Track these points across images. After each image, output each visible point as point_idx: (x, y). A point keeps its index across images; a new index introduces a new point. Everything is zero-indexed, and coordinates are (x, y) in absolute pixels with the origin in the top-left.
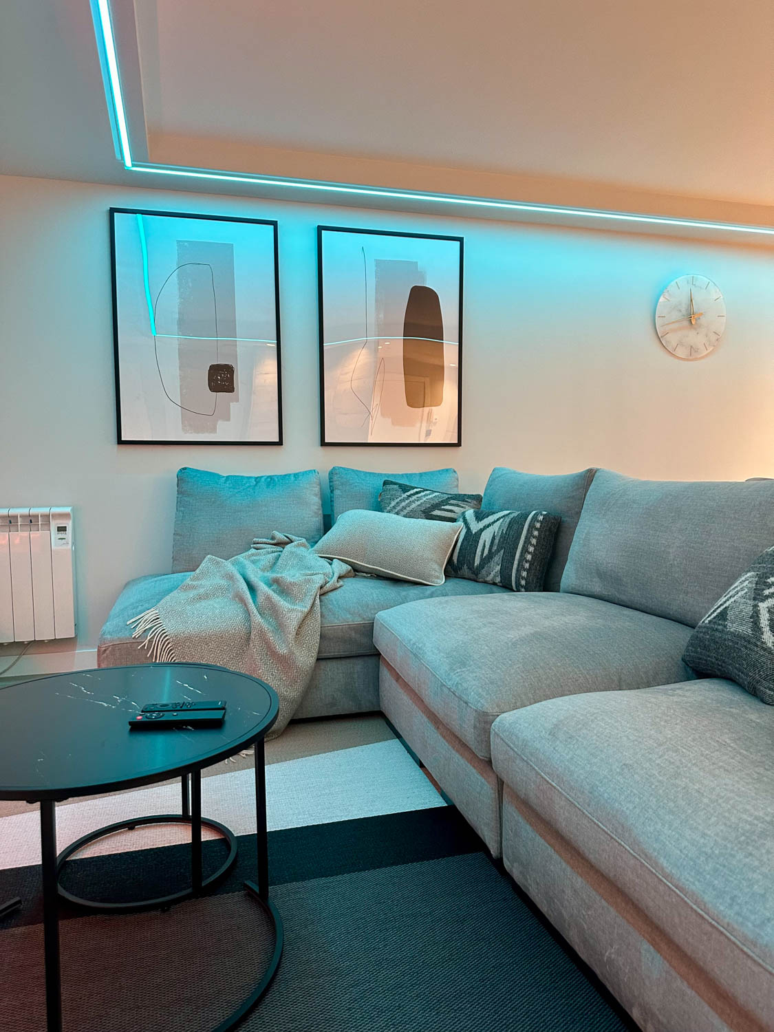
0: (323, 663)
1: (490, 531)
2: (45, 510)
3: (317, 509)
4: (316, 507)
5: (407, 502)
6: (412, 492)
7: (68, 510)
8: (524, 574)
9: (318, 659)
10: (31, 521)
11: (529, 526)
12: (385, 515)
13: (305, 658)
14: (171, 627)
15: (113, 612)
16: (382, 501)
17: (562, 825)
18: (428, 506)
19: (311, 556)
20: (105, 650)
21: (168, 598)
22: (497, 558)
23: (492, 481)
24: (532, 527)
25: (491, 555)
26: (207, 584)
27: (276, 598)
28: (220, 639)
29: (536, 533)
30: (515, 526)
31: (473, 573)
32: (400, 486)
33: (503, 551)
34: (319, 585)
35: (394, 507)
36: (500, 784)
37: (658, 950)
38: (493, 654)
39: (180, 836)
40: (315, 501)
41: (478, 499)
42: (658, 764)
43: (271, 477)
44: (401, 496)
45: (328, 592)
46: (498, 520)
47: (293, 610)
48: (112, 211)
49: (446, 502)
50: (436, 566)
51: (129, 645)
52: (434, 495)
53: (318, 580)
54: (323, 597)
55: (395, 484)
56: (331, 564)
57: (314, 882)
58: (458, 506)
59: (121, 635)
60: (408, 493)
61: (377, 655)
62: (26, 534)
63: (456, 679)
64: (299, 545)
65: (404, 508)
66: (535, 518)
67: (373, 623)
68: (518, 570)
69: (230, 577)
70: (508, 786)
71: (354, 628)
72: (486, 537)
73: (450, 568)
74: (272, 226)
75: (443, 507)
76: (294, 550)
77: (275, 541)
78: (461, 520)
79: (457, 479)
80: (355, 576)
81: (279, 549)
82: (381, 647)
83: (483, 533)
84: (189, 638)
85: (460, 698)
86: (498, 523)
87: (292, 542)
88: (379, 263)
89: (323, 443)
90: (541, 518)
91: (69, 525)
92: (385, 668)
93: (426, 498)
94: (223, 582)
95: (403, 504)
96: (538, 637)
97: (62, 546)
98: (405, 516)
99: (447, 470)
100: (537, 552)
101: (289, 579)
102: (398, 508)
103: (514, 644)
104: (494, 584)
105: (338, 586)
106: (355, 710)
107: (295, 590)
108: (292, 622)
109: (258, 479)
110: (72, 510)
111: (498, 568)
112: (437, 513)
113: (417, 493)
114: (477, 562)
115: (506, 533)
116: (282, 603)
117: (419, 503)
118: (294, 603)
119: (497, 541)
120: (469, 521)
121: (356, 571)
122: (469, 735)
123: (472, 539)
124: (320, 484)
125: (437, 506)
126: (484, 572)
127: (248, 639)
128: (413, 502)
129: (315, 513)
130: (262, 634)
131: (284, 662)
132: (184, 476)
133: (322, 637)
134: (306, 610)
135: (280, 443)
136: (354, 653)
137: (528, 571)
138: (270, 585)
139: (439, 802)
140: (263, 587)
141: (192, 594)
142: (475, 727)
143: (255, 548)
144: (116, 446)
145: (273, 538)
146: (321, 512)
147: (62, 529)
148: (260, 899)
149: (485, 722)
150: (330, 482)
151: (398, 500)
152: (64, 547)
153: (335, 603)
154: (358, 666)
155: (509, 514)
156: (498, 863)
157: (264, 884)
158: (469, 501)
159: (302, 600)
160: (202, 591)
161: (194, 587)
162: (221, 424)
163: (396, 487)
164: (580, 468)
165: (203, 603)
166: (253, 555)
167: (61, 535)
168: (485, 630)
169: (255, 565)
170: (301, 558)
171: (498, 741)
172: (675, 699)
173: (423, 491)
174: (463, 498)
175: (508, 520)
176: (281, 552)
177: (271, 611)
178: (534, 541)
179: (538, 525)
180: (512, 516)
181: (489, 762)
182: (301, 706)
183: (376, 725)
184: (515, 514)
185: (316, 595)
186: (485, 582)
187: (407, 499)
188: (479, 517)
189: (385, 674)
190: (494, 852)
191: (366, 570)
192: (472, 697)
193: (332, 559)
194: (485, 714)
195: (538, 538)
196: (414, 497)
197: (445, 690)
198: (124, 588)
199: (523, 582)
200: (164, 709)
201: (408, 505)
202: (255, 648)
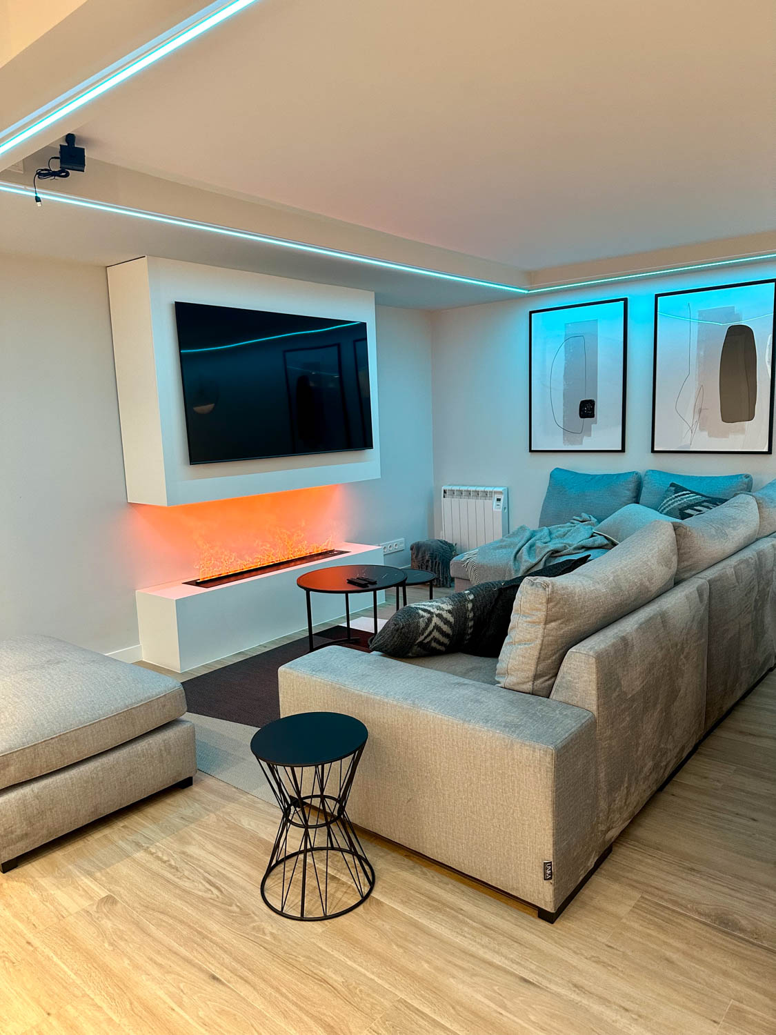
2: (491, 489)
5: (672, 501)
6: (680, 494)
10: (486, 495)
14: (478, 559)
18: (684, 506)
35: (662, 506)
44: (672, 496)
48: (531, 313)
49: (700, 504)
52: (695, 497)
55: (676, 485)
58: (708, 507)
60: (676, 495)
62: (474, 501)
65: (669, 505)
74: (624, 302)
75: (695, 507)
76: (582, 527)
77: (582, 520)
87: (590, 521)
88: (701, 313)
89: (651, 451)
93: (689, 499)
95: (670, 502)
97: (497, 509)
98: (666, 514)
102: (667, 505)
110: (503, 490)
112: (689, 511)
113: (684, 495)
117: (679, 503)
125: (691, 506)
128: (677, 501)
132: (555, 473)
135: (623, 450)
143: (571, 523)
144: (530, 453)
145: (581, 517)
147: (498, 500)
150: (644, 480)
151: (668, 499)
152: (499, 509)
162: (585, 439)
163: (675, 488)
166: (563, 527)
167: (498, 503)
173: (688, 494)
187: (674, 499)
196: (679, 498)
201: (672, 504)
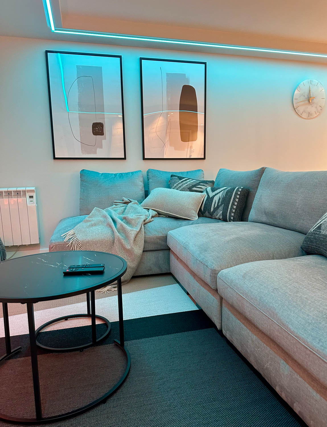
0: (145, 253)
1: (218, 196)
2: (24, 189)
3: (142, 188)
4: (141, 187)
5: (181, 184)
6: (183, 180)
7: (33, 188)
8: (233, 214)
9: (143, 251)
10: (18, 194)
11: (235, 193)
12: (172, 190)
13: (138, 250)
14: (80, 237)
15: (55, 232)
16: (170, 184)
17: (248, 314)
18: (191, 186)
19: (140, 208)
20: (52, 247)
21: (78, 225)
22: (221, 208)
23: (219, 175)
24: (236, 194)
25: (218, 207)
26: (95, 219)
27: (125, 225)
28: (102, 242)
29: (238, 196)
30: (229, 194)
31: (211, 215)
32: (178, 177)
33: (223, 205)
34: (144, 220)
35: (176, 187)
36: (221, 299)
37: (287, 363)
38: (219, 246)
39: (87, 322)
40: (140, 184)
41: (213, 182)
42: (289, 288)
43: (121, 174)
44: (178, 182)
45: (147, 223)
46: (221, 191)
47: (132, 230)
48: (47, 52)
49: (198, 184)
50: (194, 212)
51: (62, 245)
52: (193, 181)
53: (143, 218)
54: (145, 225)
55: (176, 176)
56: (148, 211)
57: (143, 340)
58: (204, 186)
59: (59, 241)
61: (169, 249)
62: (16, 199)
63: (202, 256)
64: (134, 203)
65: (180, 187)
66: (238, 190)
67: (167, 236)
68: (230, 213)
69: (105, 217)
70: (224, 300)
71: (159, 238)
72: (216, 199)
73: (200, 213)
74: (119, 58)
75: (197, 186)
76: (132, 205)
77: (124, 202)
78: (205, 191)
79: (204, 174)
80: (159, 216)
81: (126, 205)
82: (171, 246)
83: (215, 197)
84: (88, 242)
85: (204, 264)
86: (222, 193)
87: (131, 202)
88: (168, 74)
89: (144, 159)
90: (240, 190)
91: (34, 195)
92: (172, 255)
93: (190, 182)
94: (102, 219)
95: (180, 185)
96: (238, 239)
97: (32, 204)
98: (180, 190)
99: (199, 170)
100: (238, 205)
101: (130, 217)
102: (178, 187)
103: (228, 242)
104: (220, 219)
105: (152, 220)
106: (159, 272)
107: (133, 222)
108: (132, 236)
109: (115, 175)
110: (36, 188)
111: (221, 212)
112: (194, 189)
113: (186, 180)
114: (212, 209)
115: (225, 197)
116: (127, 227)
117: (187, 184)
118: (133, 228)
119: (221, 201)
120: (208, 192)
121: (159, 214)
122: (208, 280)
123: (210, 200)
124: (143, 177)
125: (195, 186)
126: (215, 214)
127: (113, 242)
128: (184, 184)
129: (141, 190)
130: (119, 240)
131: (129, 252)
132: (83, 173)
133: (145, 242)
134: (138, 230)
135: (125, 158)
136: (159, 248)
137: (234, 213)
138: (122, 220)
139: (195, 308)
140: (119, 221)
141: (89, 224)
142: (210, 276)
143: (115, 205)
144: (53, 160)
145: (123, 200)
146: (143, 189)
147: (31, 197)
148: (121, 346)
149: (215, 274)
150: (147, 176)
151: (177, 183)
152: (33, 205)
153: (150, 227)
154: (161, 254)
155: (226, 188)
156: (220, 332)
157: (122, 340)
158: (209, 183)
159: (136, 226)
160: (93, 222)
161: (89, 221)
162: (98, 150)
163: (176, 177)
164: (259, 167)
165: (94, 228)
166: (114, 208)
167: (31, 199)
168: (215, 237)
169: (116, 211)
170: (135, 209)
171: (220, 281)
172: (297, 262)
173: (188, 179)
174: (206, 182)
175: (226, 191)
176: (127, 206)
177: (123, 230)
178: (237, 200)
179: (239, 193)
180: (227, 189)
181: (217, 290)
182: (137, 270)
183: (169, 278)
184: (229, 189)
185: (142, 224)
186: (216, 218)
188: (213, 190)
189: (172, 257)
190: (218, 327)
191: (164, 214)
192: (209, 264)
193: (149, 209)
194: (215, 270)
195: (239, 199)
196: (184, 182)
197: (198, 261)
198: (60, 222)
199: (232, 218)
200: (78, 267)
202: (117, 247)
